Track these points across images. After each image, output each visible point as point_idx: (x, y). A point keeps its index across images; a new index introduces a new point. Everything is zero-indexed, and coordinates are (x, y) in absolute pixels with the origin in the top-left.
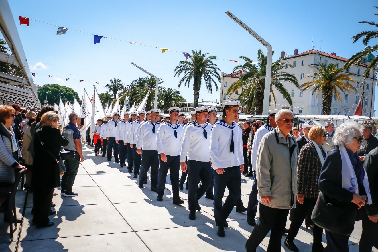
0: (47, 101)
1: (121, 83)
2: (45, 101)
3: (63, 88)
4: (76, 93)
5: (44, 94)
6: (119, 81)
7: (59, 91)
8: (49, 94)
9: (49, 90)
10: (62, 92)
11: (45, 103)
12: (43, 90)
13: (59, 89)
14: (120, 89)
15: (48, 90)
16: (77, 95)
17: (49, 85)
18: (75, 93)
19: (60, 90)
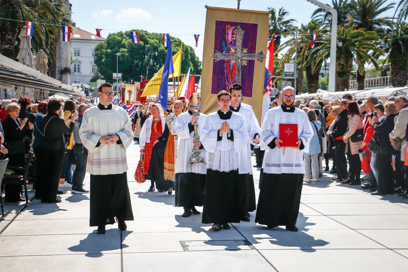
0: (120, 75)
1: (286, 18)
2: (115, 75)
3: (157, 39)
4: (189, 49)
5: (112, 57)
6: (284, 14)
7: (148, 46)
8: (123, 56)
9: (123, 46)
10: (155, 49)
11: (115, 80)
12: (108, 47)
13: (146, 42)
14: (286, 32)
15: (119, 48)
16: (194, 55)
17: (120, 34)
18: (187, 49)
19: (150, 44)
